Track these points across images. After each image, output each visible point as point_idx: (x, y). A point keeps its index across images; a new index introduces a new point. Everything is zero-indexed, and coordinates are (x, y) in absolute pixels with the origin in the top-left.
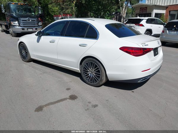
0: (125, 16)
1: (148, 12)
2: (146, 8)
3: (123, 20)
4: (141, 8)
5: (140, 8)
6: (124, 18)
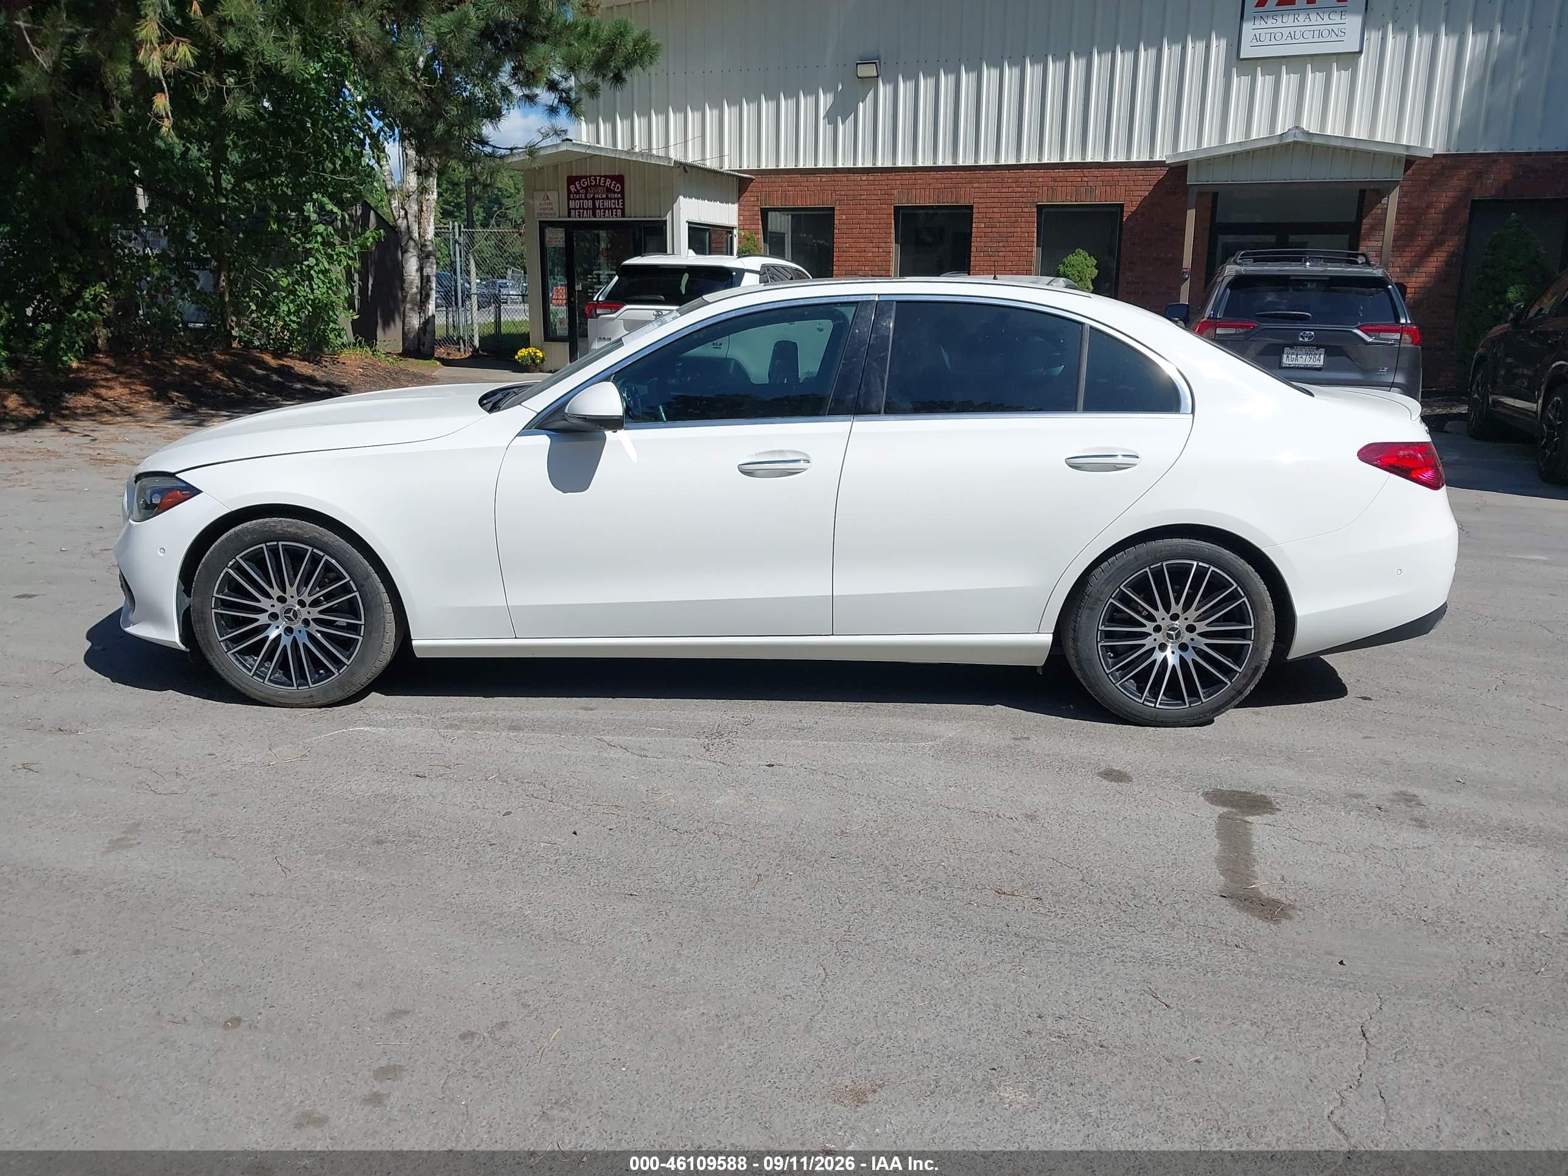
0: (430, 234)
1: (637, 209)
2: (620, 179)
3: (421, 269)
4: (579, 178)
5: (571, 180)
6: (424, 257)
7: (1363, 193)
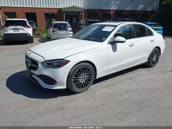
7: (78, 12)
